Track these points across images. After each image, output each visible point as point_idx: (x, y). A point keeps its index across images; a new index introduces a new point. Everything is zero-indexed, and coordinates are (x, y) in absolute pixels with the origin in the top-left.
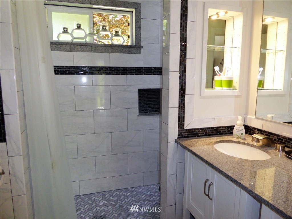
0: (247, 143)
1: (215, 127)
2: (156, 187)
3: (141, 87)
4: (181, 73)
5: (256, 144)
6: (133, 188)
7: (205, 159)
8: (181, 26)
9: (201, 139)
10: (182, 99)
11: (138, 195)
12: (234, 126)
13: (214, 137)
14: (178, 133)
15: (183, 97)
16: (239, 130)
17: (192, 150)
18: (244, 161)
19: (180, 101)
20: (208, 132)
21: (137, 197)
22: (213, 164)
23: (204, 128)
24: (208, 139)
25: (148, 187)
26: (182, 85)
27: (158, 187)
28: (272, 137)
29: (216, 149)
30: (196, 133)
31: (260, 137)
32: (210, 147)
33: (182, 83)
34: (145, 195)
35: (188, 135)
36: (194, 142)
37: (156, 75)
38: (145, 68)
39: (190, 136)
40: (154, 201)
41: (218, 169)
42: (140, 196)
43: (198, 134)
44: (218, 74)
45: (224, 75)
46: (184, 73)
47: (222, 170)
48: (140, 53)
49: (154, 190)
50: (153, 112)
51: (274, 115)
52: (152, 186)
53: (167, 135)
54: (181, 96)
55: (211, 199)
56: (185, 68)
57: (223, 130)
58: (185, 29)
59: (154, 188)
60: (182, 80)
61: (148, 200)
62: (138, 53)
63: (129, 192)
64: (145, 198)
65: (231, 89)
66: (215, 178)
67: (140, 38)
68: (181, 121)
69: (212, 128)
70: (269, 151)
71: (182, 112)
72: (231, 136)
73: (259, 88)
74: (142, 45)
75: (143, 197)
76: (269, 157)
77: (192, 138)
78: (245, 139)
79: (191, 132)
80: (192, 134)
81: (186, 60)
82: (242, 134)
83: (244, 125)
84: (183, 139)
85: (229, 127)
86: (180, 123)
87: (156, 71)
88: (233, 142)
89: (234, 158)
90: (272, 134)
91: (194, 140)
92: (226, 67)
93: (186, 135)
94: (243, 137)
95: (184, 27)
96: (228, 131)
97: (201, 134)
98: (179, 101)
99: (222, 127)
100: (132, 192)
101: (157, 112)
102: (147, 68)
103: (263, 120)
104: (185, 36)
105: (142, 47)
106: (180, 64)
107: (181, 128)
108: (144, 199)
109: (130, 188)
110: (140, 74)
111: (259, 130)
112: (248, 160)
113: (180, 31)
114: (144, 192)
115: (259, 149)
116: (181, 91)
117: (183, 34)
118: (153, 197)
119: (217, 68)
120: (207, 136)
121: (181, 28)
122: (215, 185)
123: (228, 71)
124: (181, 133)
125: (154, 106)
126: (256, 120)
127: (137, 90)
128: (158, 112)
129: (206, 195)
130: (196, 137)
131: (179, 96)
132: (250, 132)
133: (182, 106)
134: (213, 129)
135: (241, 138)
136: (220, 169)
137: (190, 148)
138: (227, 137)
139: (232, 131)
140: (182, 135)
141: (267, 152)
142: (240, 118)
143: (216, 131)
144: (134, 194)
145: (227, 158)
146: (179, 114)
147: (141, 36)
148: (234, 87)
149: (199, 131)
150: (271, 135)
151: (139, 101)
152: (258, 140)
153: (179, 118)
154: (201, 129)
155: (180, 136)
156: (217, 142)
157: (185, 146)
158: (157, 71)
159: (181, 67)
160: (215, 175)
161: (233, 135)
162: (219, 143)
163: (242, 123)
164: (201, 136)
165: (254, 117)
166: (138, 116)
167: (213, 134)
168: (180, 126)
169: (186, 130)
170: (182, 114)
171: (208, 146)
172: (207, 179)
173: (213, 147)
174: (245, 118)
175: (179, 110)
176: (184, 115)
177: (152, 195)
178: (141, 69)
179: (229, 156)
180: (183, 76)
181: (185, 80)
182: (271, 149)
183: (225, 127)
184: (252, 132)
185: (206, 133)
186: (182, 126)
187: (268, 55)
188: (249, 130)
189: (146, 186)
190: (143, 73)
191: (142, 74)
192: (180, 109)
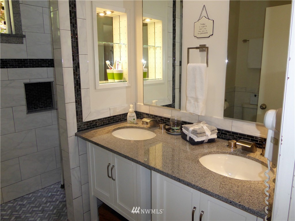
0: (139, 127)
1: (112, 116)
2: (58, 186)
3: (28, 81)
4: (75, 69)
5: (145, 126)
6: (30, 193)
7: (105, 147)
8: (71, 23)
9: (100, 129)
10: (78, 94)
11: (38, 200)
12: (128, 113)
13: (112, 125)
14: (77, 127)
15: (79, 92)
16: (131, 116)
17: (93, 141)
18: (137, 142)
19: (77, 95)
20: (105, 121)
21: (36, 202)
22: (113, 149)
23: (102, 118)
24: (106, 128)
25: (47, 188)
26: (77, 81)
27: (59, 185)
28: (157, 119)
29: (114, 136)
30: (95, 124)
31: (148, 120)
32: (109, 135)
33: (77, 78)
34: (46, 198)
35: (87, 127)
36: (94, 133)
37: (44, 67)
38: (30, 59)
39: (89, 128)
40: (57, 200)
41: (118, 152)
42: (40, 200)
43: (97, 125)
44: (110, 68)
45: (115, 69)
46: (78, 69)
47: (121, 152)
48: (22, 43)
49: (56, 189)
50: (44, 107)
51: (157, 101)
52: (52, 187)
53: (66, 130)
54: (77, 91)
55: (114, 180)
56: (78, 64)
57: (118, 118)
58: (75, 25)
59: (55, 188)
60: (77, 75)
61: (50, 202)
62: (20, 43)
63: (25, 199)
64: (46, 200)
65: (122, 80)
66: (116, 160)
67: (21, 25)
68: (79, 115)
69: (109, 117)
70: (155, 130)
71: (80, 106)
72: (126, 122)
73: (144, 79)
74: (24, 34)
75: (43, 200)
76: (155, 135)
77: (91, 129)
78: (137, 123)
79: (90, 124)
80: (91, 126)
81: (78, 56)
82: (134, 119)
83: (135, 112)
84: (82, 131)
85: (123, 114)
86: (78, 117)
87: (44, 63)
88: (127, 127)
89: (130, 141)
90: (157, 116)
91: (94, 131)
92: (116, 61)
93: (85, 127)
94: (135, 122)
95: (74, 23)
96: (123, 118)
97: (99, 124)
98: (75, 96)
99: (118, 115)
100: (30, 198)
101: (49, 107)
102: (33, 59)
103: (149, 105)
104: (75, 33)
105: (24, 36)
106: (73, 60)
107: (80, 122)
108: (45, 202)
109: (26, 195)
110: (25, 67)
111: (147, 114)
112: (140, 140)
113: (71, 28)
114: (44, 195)
115: (148, 130)
116: (77, 86)
117: (74, 30)
118: (55, 197)
119: (108, 62)
120: (105, 126)
121: (70, 24)
122: (116, 167)
123: (118, 65)
124: (80, 126)
125: (45, 101)
126: (144, 106)
127: (23, 85)
128: (51, 106)
129: (110, 177)
130: (95, 128)
131: (75, 91)
132: (141, 117)
133: (78, 101)
134: (110, 119)
135: (134, 123)
136: (119, 152)
137: (91, 139)
138: (122, 123)
139: (126, 118)
140: (81, 128)
141: (154, 132)
142: (131, 106)
143: (112, 120)
144: (32, 200)
145: (124, 142)
146: (76, 108)
147: (21, 23)
148: (125, 79)
149: (97, 122)
150: (156, 118)
151: (26, 97)
152: (147, 123)
153: (77, 112)
154: (99, 120)
155: (79, 130)
156: (114, 129)
157: (86, 138)
158: (46, 63)
159: (74, 63)
160: (116, 158)
161: (127, 121)
162: (116, 130)
163: (134, 110)
164: (99, 126)
165: (143, 104)
166: (27, 114)
167: (110, 122)
168: (79, 120)
169: (85, 122)
170: (79, 108)
171: (107, 134)
172: (109, 164)
173: (112, 135)
174: (135, 105)
175: (76, 105)
176: (82, 109)
177: (53, 195)
178: (26, 61)
179: (125, 140)
180: (77, 71)
181: (79, 75)
182: (156, 129)
183: (120, 115)
184: (142, 117)
185: (104, 123)
186: (80, 119)
187: (150, 50)
188: (140, 115)
189: (45, 188)
190: (29, 65)
191: (28, 67)
192: (77, 103)
